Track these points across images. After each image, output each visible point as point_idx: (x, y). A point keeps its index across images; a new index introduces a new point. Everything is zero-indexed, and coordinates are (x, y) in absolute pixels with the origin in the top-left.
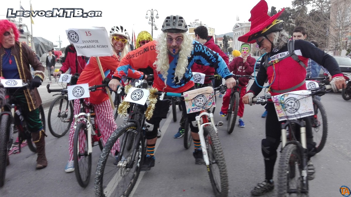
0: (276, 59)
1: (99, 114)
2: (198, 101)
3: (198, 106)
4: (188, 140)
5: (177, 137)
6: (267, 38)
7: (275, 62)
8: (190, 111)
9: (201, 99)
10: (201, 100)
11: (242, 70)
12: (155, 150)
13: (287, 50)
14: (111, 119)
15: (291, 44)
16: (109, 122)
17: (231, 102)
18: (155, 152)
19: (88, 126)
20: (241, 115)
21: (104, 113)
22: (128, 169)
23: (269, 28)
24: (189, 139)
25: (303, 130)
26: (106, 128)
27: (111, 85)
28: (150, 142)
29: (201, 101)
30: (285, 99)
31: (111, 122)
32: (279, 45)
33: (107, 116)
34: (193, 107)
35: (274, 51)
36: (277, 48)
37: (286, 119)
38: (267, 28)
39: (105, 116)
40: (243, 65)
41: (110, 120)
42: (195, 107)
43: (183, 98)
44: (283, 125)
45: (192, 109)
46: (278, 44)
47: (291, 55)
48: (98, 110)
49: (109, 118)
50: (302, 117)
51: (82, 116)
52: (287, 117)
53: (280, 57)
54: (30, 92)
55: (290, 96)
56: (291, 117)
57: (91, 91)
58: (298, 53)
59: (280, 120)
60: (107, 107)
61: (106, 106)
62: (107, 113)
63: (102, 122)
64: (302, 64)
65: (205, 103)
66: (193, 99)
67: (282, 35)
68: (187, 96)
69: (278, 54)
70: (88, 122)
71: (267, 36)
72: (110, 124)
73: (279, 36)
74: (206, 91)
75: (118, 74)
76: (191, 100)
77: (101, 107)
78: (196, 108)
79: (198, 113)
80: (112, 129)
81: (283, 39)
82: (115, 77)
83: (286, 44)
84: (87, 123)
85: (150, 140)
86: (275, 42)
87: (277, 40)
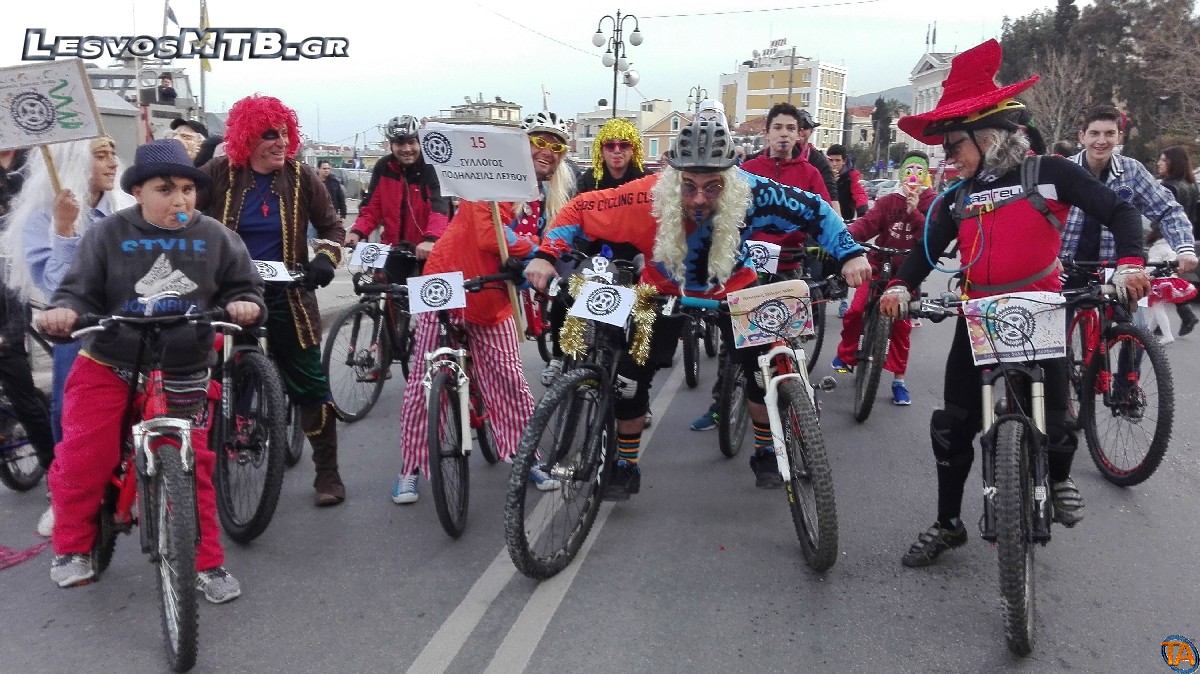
0: (988, 202)
1: (482, 353)
2: (766, 316)
3: (763, 329)
4: (732, 433)
5: (699, 427)
6: (972, 137)
7: (984, 210)
8: (743, 340)
9: (773, 310)
10: (775, 314)
11: (903, 232)
12: (641, 450)
13: (1018, 182)
14: (514, 370)
15: (1031, 164)
16: (510, 378)
17: (866, 329)
18: (639, 455)
19: (462, 381)
20: (900, 370)
21: (496, 352)
22: (578, 483)
23: (986, 114)
24: (736, 432)
25: (1038, 389)
26: (502, 392)
27: (533, 274)
28: (627, 427)
29: (773, 319)
30: (998, 310)
31: (516, 377)
32: (1000, 166)
33: (505, 362)
34: (752, 333)
35: (984, 178)
36: (994, 173)
37: (995, 361)
38: (981, 113)
39: (499, 361)
40: (908, 219)
41: (512, 372)
42: (758, 331)
43: (726, 308)
44: (987, 375)
45: (750, 337)
46: (996, 162)
47: (1029, 196)
48: (480, 344)
49: (508, 367)
50: (1039, 357)
51: (442, 356)
52: (997, 355)
53: (998, 198)
54: (302, 298)
55: (1012, 303)
56: (1010, 354)
57: (471, 291)
58: (1048, 191)
59: (976, 363)
60: (503, 338)
61: (502, 333)
62: (504, 353)
63: (491, 376)
64: (1054, 220)
65: (785, 323)
66: (753, 311)
67: (1014, 143)
68: (736, 301)
69: (994, 190)
70: (461, 371)
71: (976, 133)
72: (510, 383)
73: (1006, 141)
74: (789, 290)
75: (552, 247)
76: (747, 313)
77: (487, 335)
78: (761, 335)
79: (766, 348)
80: (518, 395)
81: (1012, 152)
82: (540, 255)
83: (1019, 166)
84: (459, 374)
85: (628, 422)
86: (990, 154)
87: (996, 150)
